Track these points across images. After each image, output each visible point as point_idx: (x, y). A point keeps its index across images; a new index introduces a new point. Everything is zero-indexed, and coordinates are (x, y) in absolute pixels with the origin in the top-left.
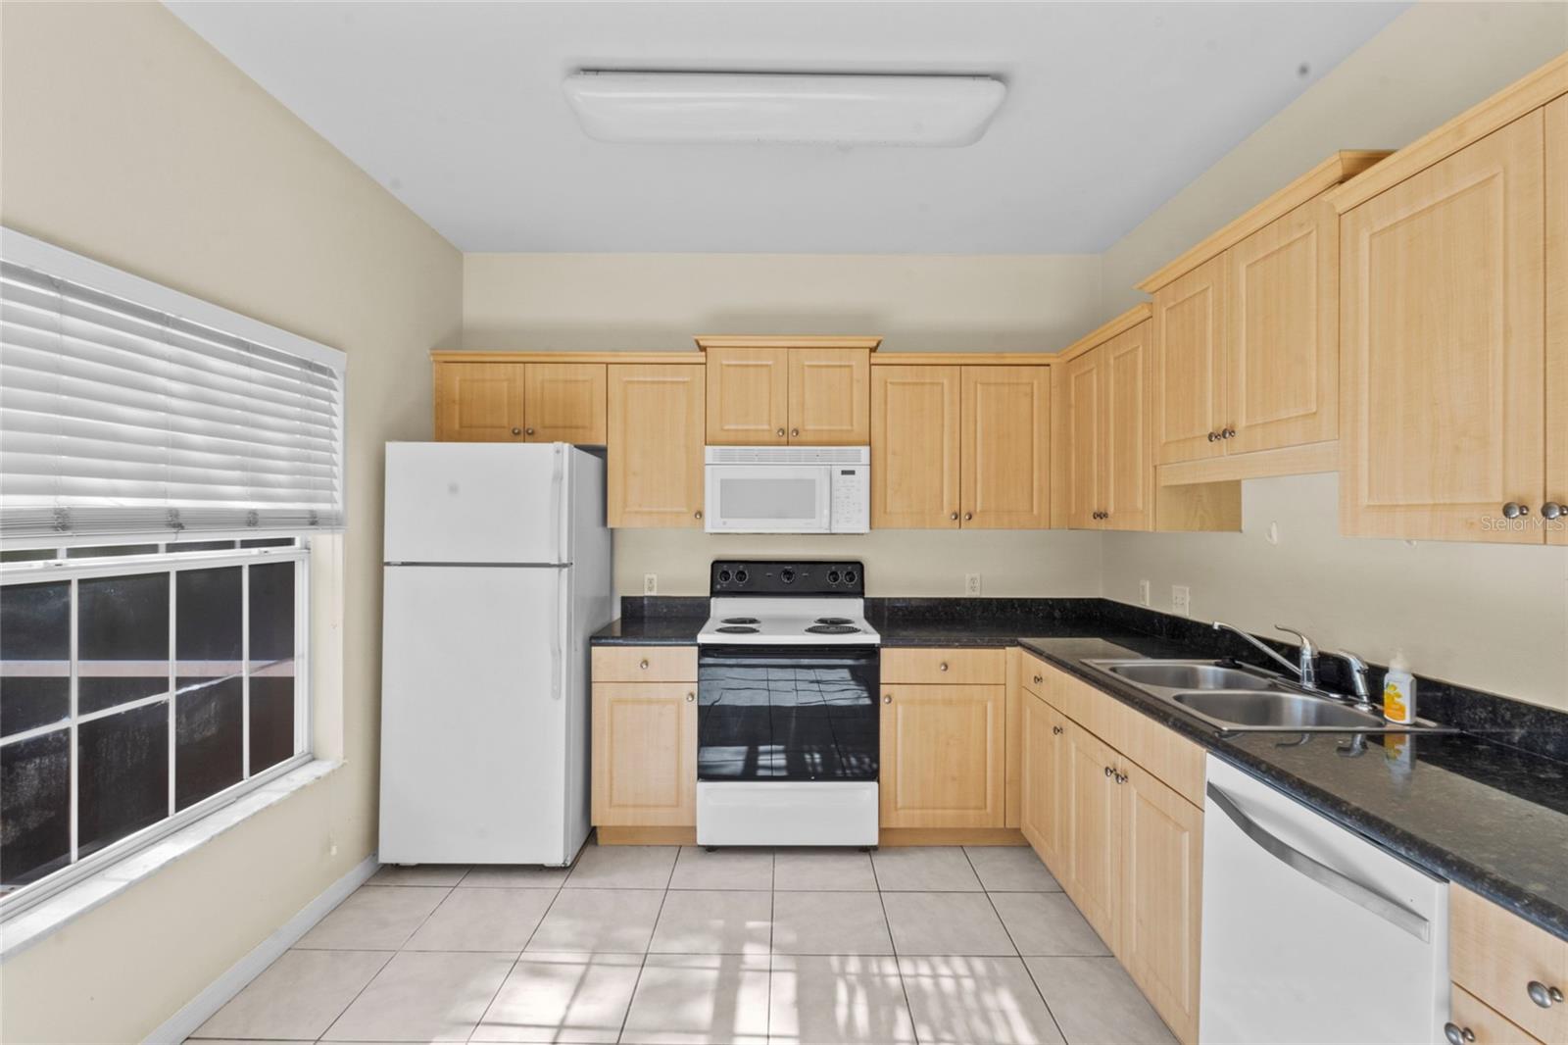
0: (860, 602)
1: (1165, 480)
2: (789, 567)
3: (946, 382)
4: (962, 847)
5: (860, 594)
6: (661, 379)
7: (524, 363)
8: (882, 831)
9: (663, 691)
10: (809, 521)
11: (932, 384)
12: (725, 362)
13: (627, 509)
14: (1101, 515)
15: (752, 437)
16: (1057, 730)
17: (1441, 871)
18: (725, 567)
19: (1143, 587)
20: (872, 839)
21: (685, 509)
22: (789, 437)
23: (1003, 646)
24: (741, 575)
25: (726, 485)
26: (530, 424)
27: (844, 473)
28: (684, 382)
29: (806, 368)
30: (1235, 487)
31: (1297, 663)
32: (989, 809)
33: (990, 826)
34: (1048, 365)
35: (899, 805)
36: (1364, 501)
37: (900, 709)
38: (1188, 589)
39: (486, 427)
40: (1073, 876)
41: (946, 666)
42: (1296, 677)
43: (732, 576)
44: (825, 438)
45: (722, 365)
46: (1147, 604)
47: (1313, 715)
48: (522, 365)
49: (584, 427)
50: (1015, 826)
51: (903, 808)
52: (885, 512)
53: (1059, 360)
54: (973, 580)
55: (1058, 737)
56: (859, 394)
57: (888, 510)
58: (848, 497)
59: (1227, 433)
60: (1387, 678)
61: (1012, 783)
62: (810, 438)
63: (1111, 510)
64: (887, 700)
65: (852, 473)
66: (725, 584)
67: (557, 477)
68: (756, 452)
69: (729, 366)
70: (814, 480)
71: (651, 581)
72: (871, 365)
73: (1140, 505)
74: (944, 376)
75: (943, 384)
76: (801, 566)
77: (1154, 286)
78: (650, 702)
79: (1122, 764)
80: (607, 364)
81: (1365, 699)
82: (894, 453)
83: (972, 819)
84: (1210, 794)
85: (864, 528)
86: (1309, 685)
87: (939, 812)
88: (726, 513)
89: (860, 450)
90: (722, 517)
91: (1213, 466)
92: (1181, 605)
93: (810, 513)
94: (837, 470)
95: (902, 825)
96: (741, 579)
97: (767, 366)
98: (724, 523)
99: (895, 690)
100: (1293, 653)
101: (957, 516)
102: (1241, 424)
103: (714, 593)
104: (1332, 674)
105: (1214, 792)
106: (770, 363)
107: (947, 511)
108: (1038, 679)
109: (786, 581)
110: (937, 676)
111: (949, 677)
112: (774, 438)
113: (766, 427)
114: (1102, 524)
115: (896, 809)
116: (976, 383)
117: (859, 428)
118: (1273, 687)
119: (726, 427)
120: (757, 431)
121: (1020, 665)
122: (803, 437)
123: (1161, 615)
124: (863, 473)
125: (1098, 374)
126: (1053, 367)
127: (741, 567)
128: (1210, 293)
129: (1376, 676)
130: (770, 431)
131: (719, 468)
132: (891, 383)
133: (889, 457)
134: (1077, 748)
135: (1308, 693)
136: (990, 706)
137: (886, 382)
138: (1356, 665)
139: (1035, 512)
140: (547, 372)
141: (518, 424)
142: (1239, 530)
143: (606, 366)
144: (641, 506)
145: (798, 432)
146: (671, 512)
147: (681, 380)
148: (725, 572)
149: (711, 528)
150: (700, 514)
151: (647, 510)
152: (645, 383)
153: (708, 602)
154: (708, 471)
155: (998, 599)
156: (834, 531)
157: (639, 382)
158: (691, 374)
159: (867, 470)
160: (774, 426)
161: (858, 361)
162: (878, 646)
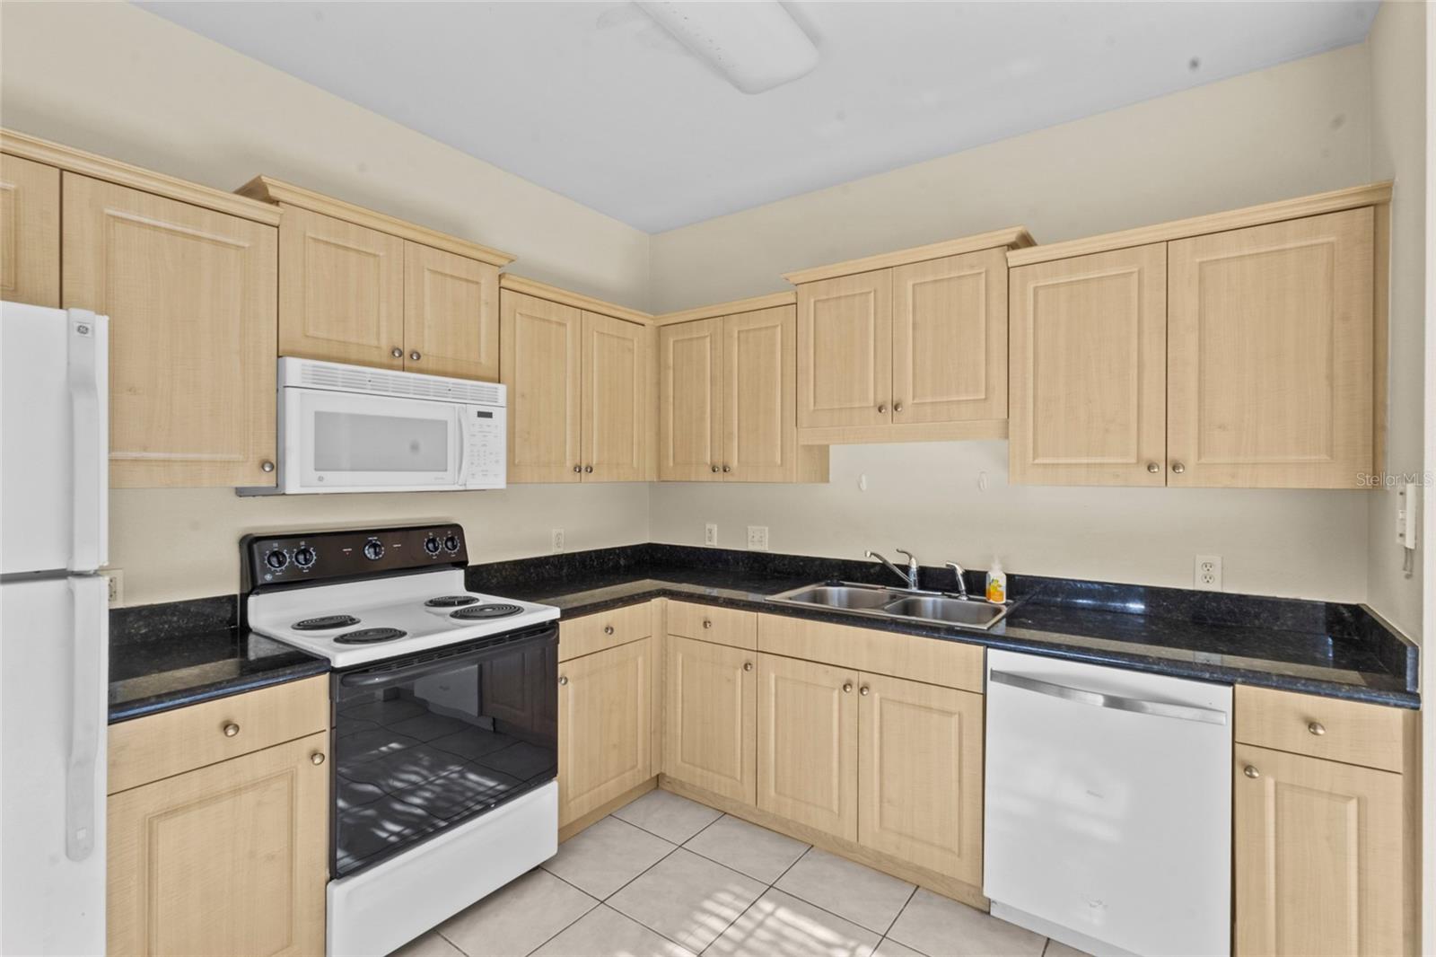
0: (461, 573)
3: (568, 324)
4: (610, 815)
5: (461, 564)
6: (188, 229)
8: (560, 834)
9: (262, 764)
10: (440, 474)
11: (557, 323)
14: (722, 469)
18: (275, 545)
20: (555, 848)
21: (240, 457)
22: (404, 358)
24: (306, 555)
25: (323, 421)
27: (481, 414)
28: (238, 247)
29: (427, 274)
31: (906, 574)
32: (640, 766)
33: (641, 782)
34: (643, 325)
35: (569, 798)
38: (767, 528)
41: (611, 630)
42: (906, 585)
43: (290, 558)
45: (306, 236)
46: (714, 543)
47: (939, 610)
50: (659, 771)
51: (573, 800)
52: (520, 464)
53: (652, 322)
54: (558, 535)
57: (518, 461)
58: (484, 445)
60: (990, 576)
61: (659, 728)
62: (432, 365)
63: (734, 463)
64: (563, 682)
65: (489, 415)
66: (279, 570)
68: (369, 377)
69: (316, 240)
70: (446, 422)
72: (501, 288)
73: (778, 461)
74: (567, 317)
75: (564, 326)
76: (390, 534)
78: (239, 791)
80: (61, 169)
81: (964, 593)
82: (524, 394)
85: (500, 483)
86: (915, 589)
88: (323, 463)
89: (495, 391)
90: (316, 470)
92: (760, 542)
94: (474, 410)
96: (306, 561)
97: (374, 254)
98: (321, 479)
99: (570, 669)
100: (900, 569)
101: (578, 470)
102: (908, 401)
103: (257, 586)
106: (379, 252)
107: (569, 464)
108: (705, 623)
110: (603, 641)
111: (614, 639)
112: (385, 359)
113: (374, 343)
115: (569, 801)
116: (593, 330)
117: (487, 361)
119: (312, 332)
120: (360, 345)
121: (665, 612)
122: (423, 363)
124: (500, 416)
125: (695, 342)
126: (648, 328)
130: (378, 348)
134: (782, 678)
136: (640, 661)
138: (960, 571)
139: (634, 465)
142: (828, 481)
143: (57, 171)
144: (145, 449)
145: (419, 357)
146: (213, 461)
147: (230, 241)
148: (275, 554)
149: (292, 487)
150: (275, 466)
151: (162, 456)
152: (155, 228)
153: (237, 605)
154: (292, 396)
155: (580, 553)
156: (469, 488)
157: (141, 224)
158: (239, 234)
159: (504, 411)
160: (385, 344)
161: (487, 277)
162: (558, 619)
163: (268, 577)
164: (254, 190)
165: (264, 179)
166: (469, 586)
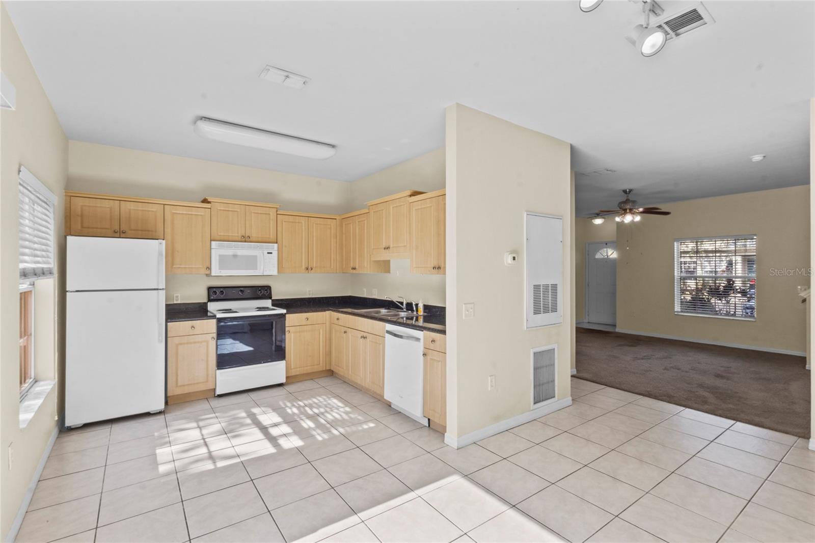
0: (270, 301)
1: (373, 259)
2: (242, 289)
3: (303, 222)
4: (312, 379)
5: (270, 298)
6: (190, 213)
7: (120, 200)
8: (287, 378)
9: (200, 338)
11: (299, 223)
12: (219, 208)
13: (174, 266)
14: (354, 269)
15: (230, 239)
16: (345, 332)
17: (422, 329)
18: (215, 290)
19: (364, 291)
20: (283, 380)
21: (201, 266)
22: (245, 239)
23: (325, 311)
24: (222, 292)
25: (222, 257)
26: (124, 227)
27: (268, 253)
28: (201, 215)
29: (253, 214)
30: (389, 261)
31: (403, 305)
32: (321, 365)
33: (321, 370)
34: (335, 219)
35: (292, 368)
36: (414, 266)
37: (292, 334)
38: (377, 290)
39: (97, 228)
40: (350, 372)
41: (308, 319)
42: (402, 309)
43: (218, 293)
44: (260, 240)
45: (217, 209)
46: (365, 296)
48: (119, 201)
49: (152, 231)
50: (329, 368)
51: (293, 369)
52: (282, 267)
53: (339, 218)
54: (309, 291)
55: (345, 335)
56: (272, 224)
57: (283, 266)
58: (271, 262)
59: (388, 248)
60: (419, 305)
61: (329, 353)
62: (254, 240)
63: (357, 267)
64: (288, 332)
65: (271, 253)
66: (215, 296)
67: (160, 254)
68: (234, 244)
69: (221, 210)
70: (256, 256)
71: (177, 297)
72: (277, 214)
73: (366, 266)
74: (303, 220)
75: (302, 223)
76: (247, 288)
77: (370, 205)
78: (195, 343)
79: (365, 334)
80: (164, 205)
81: (415, 311)
82: (286, 246)
83: (316, 368)
84: (387, 333)
85: (275, 273)
86: (405, 310)
87: (306, 368)
88: (221, 267)
89: (274, 246)
90: (219, 269)
91: (384, 256)
92: (376, 295)
93: (255, 267)
94: (266, 252)
95: (293, 374)
96: (222, 294)
97: (237, 211)
98: (221, 272)
99: (292, 329)
100: (402, 303)
101: (307, 269)
102: (391, 246)
103: (210, 300)
104: (409, 306)
105: (388, 332)
106: (238, 210)
107: (304, 267)
108: (338, 319)
109: (241, 294)
110: (304, 322)
111: (308, 322)
112: (240, 239)
113: (236, 235)
114: (354, 271)
115: (291, 369)
116: (313, 223)
117: (273, 237)
118: (398, 312)
119: (220, 234)
120: (232, 236)
121: (330, 316)
122: (251, 239)
123: (369, 299)
124: (275, 253)
125: (353, 225)
126: (338, 220)
127: (222, 289)
128: (384, 211)
129: (417, 305)
130: (238, 236)
131: (218, 250)
132: (285, 221)
133: (284, 248)
134: (352, 336)
135: (405, 312)
136: (321, 331)
137: (282, 221)
138: (414, 303)
139: (332, 267)
140: (131, 206)
141: (117, 228)
142: (389, 273)
143: (163, 205)
144: (181, 265)
145: (249, 238)
146: (195, 268)
147: (199, 214)
148: (214, 292)
149: (213, 274)
150: (209, 268)
151: (184, 266)
152: (183, 214)
153: (206, 304)
154: (213, 251)
155: (318, 298)
156: (264, 274)
157: (180, 214)
158: (201, 212)
159: (277, 252)
160: (240, 235)
161: (272, 212)
162: (285, 314)
163: (212, 298)
164: (205, 201)
165: (207, 198)
166: (273, 305)
